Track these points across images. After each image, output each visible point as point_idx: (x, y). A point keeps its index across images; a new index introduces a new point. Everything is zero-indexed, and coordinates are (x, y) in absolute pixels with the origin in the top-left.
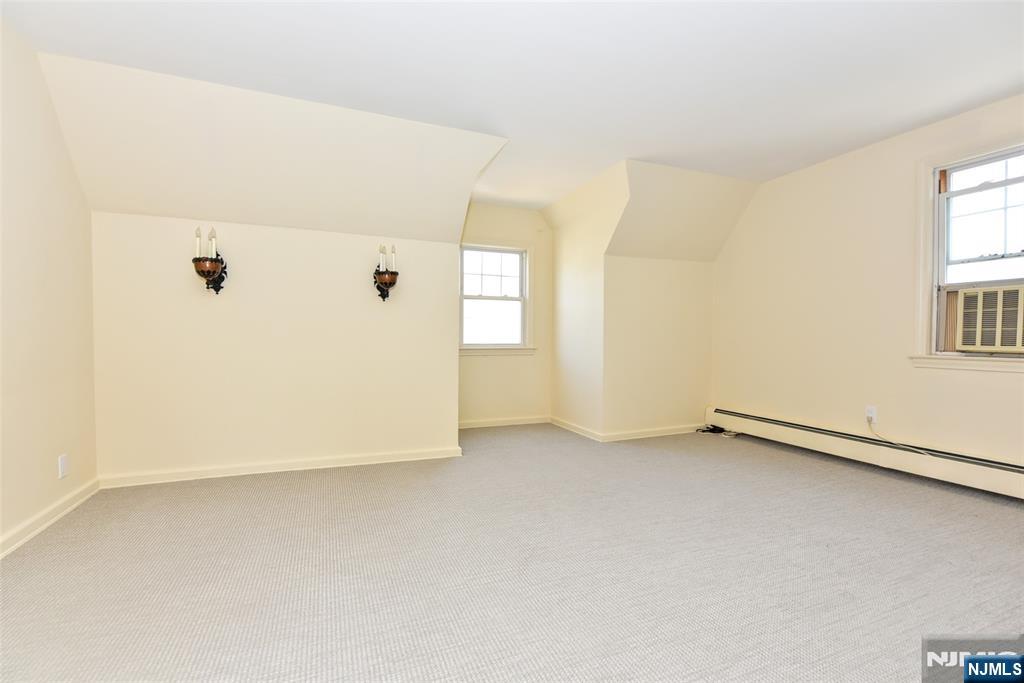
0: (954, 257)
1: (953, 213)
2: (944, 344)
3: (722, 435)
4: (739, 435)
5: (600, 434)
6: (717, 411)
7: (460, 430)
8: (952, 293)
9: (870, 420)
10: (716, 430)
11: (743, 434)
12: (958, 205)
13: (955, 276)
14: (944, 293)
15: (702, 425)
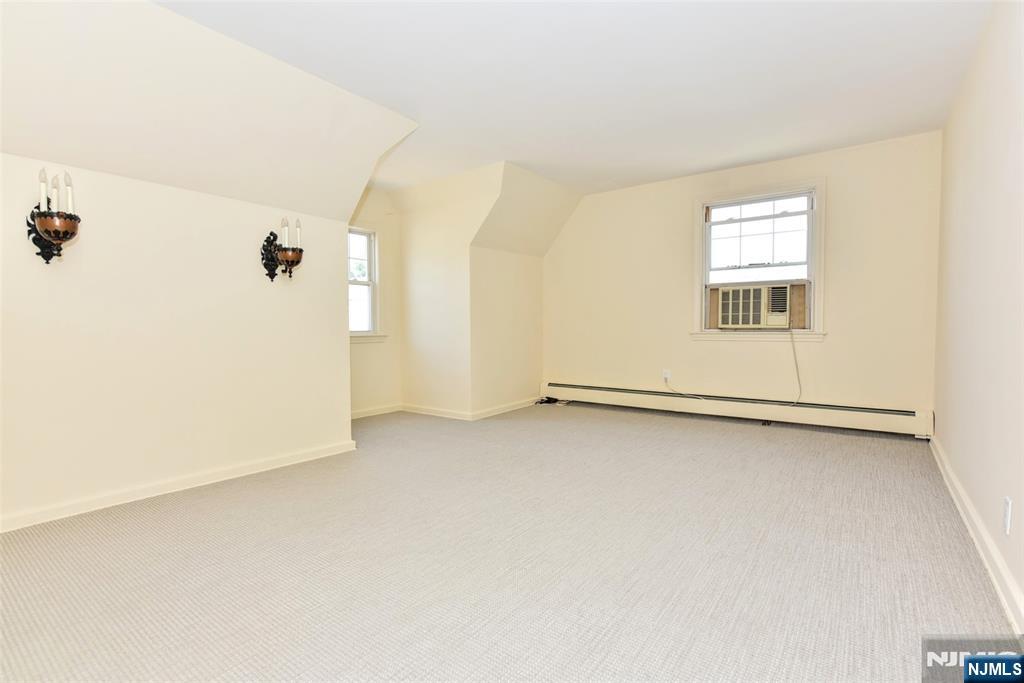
0: (713, 266)
1: (713, 237)
2: (710, 324)
3: (557, 404)
4: (570, 403)
5: (468, 414)
6: (550, 384)
7: (353, 421)
8: (714, 290)
9: (666, 380)
10: (551, 401)
11: (573, 401)
12: (716, 231)
13: (715, 278)
14: (708, 290)
15: (538, 398)
